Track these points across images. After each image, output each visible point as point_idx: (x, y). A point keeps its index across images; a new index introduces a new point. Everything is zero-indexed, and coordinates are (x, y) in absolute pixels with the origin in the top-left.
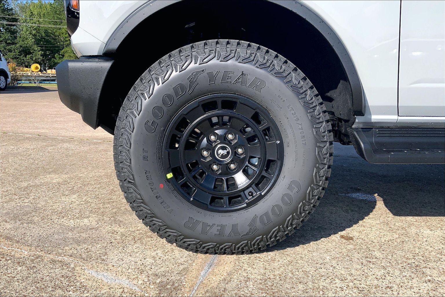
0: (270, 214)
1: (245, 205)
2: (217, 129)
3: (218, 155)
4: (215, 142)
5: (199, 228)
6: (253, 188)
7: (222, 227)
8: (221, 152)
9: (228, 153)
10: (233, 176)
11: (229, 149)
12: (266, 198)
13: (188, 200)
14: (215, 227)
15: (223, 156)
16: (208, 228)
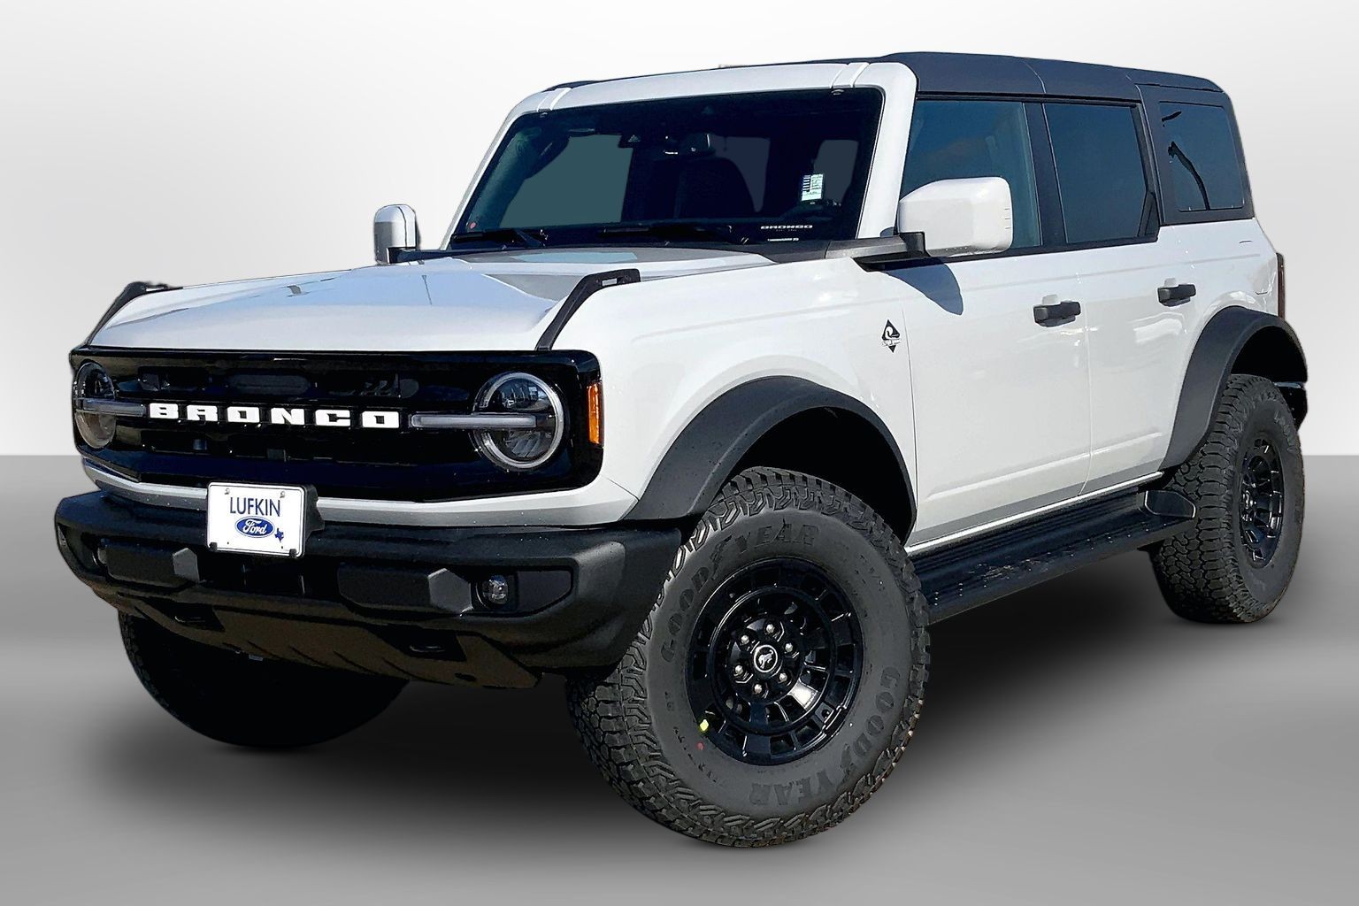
0: (867, 734)
1: (824, 735)
2: (749, 623)
3: (759, 665)
4: (749, 644)
5: (773, 797)
6: (827, 704)
7: (805, 782)
8: (762, 658)
9: (773, 656)
10: (788, 694)
11: (773, 650)
12: (852, 712)
13: (740, 758)
14: (794, 786)
15: (768, 666)
16: (786, 792)
